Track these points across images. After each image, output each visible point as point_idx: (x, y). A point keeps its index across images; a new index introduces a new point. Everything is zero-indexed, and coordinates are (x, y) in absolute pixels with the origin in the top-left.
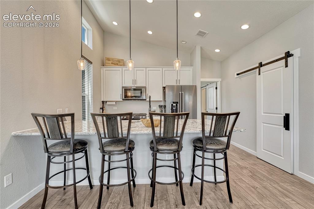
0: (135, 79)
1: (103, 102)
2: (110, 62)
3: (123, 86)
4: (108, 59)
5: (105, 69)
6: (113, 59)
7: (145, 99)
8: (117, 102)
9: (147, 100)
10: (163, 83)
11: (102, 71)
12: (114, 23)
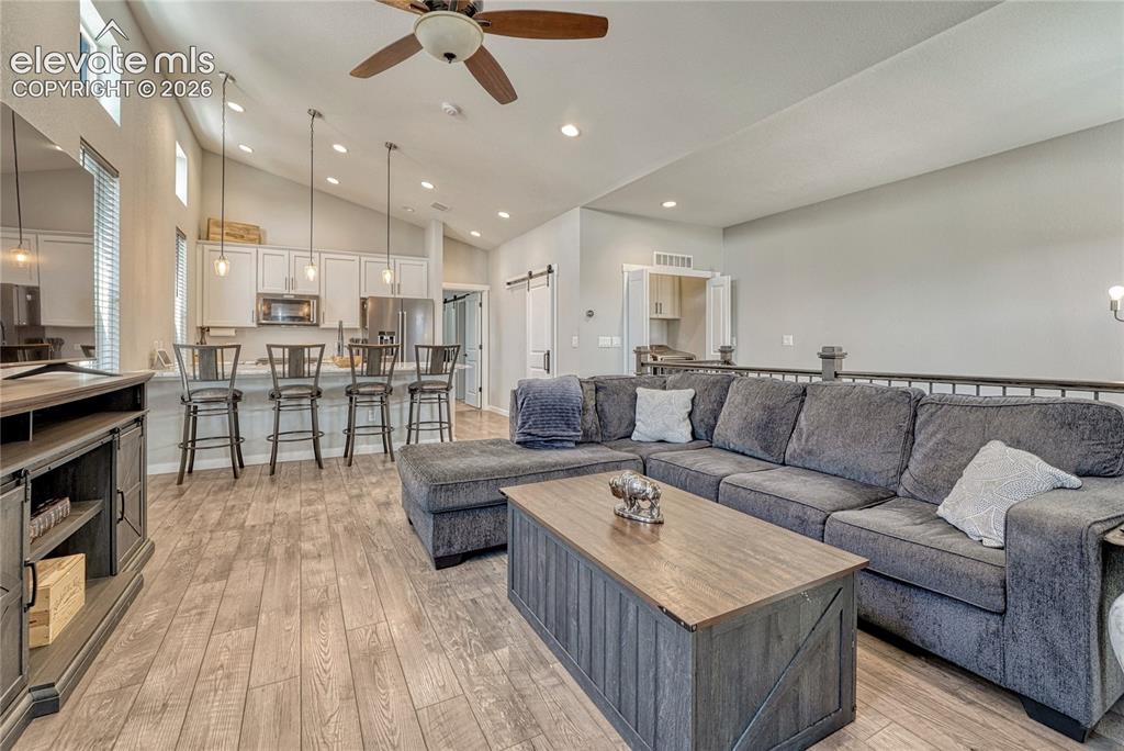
0: (292, 276)
1: (202, 329)
2: (225, 231)
3: (259, 292)
4: (221, 225)
5: (207, 247)
6: (231, 223)
7: (317, 325)
8: (239, 330)
9: (322, 326)
10: (363, 289)
11: (199, 253)
12: (243, 147)
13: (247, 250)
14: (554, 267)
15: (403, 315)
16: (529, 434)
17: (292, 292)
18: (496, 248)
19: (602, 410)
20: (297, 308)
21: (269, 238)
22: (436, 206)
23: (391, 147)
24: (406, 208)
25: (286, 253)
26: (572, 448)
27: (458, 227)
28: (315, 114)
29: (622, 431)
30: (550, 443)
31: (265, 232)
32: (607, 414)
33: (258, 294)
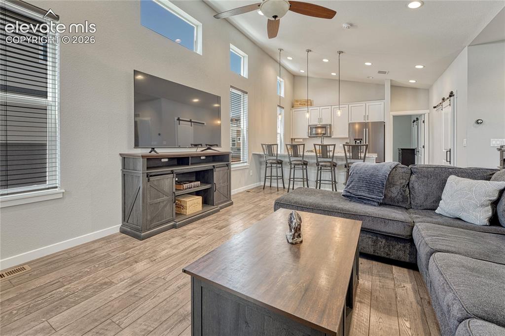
0: (321, 117)
1: (292, 139)
2: (298, 103)
3: (310, 124)
4: (297, 101)
5: (293, 110)
6: (301, 101)
7: (330, 137)
8: (304, 139)
9: (332, 137)
10: (350, 119)
11: (291, 112)
12: (301, 71)
13: (305, 109)
14: (454, 93)
15: (366, 130)
16: (349, 192)
17: (321, 123)
18: (431, 86)
19: (413, 187)
20: (322, 130)
21: (314, 103)
22: (380, 72)
23: (340, 52)
24: (368, 77)
25: (318, 108)
26: (375, 206)
27: (400, 80)
28: (308, 51)
29: (428, 204)
30: (361, 200)
31: (313, 101)
32: (416, 191)
33: (309, 126)
